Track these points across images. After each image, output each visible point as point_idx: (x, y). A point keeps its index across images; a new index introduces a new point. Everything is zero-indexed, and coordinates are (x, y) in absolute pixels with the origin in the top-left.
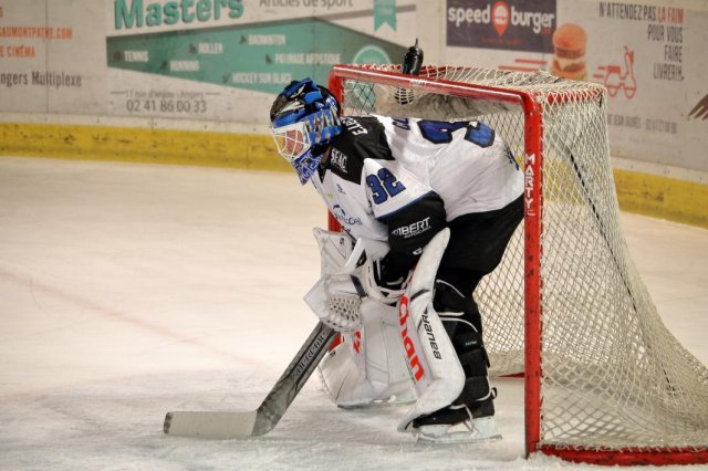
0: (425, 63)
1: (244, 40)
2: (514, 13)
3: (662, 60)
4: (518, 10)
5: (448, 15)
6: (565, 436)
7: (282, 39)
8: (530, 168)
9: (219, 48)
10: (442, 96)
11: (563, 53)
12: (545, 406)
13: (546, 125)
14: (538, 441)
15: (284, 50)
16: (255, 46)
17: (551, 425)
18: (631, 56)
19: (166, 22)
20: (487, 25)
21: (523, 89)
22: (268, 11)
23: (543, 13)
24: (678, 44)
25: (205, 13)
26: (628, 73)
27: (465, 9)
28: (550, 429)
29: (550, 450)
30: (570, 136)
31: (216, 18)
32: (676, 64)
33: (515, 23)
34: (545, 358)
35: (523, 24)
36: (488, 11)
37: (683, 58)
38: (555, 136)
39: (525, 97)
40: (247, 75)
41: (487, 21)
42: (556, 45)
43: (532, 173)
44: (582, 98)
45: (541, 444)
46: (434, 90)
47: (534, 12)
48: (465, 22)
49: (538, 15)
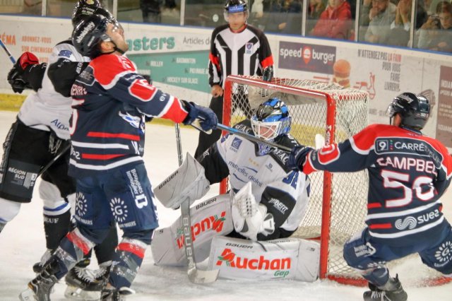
0: (275, 76)
1: (174, 60)
2: (314, 53)
3: (389, 80)
4: (316, 51)
5: (280, 52)
6: (340, 271)
7: (194, 61)
8: (329, 132)
9: (161, 63)
10: (283, 93)
11: (338, 75)
12: (330, 255)
13: (338, 110)
14: (326, 273)
15: (195, 66)
16: (180, 64)
17: (333, 265)
18: (373, 77)
19: (135, 49)
20: (300, 58)
21: (326, 92)
22: (187, 46)
23: (329, 53)
24: (398, 73)
25: (155, 46)
26: (371, 86)
27: (289, 49)
28: (332, 267)
29: (332, 278)
30: (350, 117)
31: (161, 48)
32: (396, 82)
33: (314, 58)
34: (331, 230)
35: (318, 58)
36: (300, 51)
37: (400, 79)
38: (342, 117)
39: (328, 96)
40: (174, 78)
41: (300, 56)
42: (335, 70)
43: (329, 135)
44: (357, 98)
45: (327, 274)
46: (280, 91)
47: (324, 53)
48: (289, 56)
49: (326, 54)
